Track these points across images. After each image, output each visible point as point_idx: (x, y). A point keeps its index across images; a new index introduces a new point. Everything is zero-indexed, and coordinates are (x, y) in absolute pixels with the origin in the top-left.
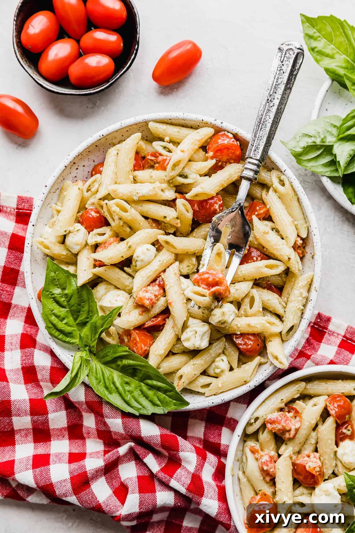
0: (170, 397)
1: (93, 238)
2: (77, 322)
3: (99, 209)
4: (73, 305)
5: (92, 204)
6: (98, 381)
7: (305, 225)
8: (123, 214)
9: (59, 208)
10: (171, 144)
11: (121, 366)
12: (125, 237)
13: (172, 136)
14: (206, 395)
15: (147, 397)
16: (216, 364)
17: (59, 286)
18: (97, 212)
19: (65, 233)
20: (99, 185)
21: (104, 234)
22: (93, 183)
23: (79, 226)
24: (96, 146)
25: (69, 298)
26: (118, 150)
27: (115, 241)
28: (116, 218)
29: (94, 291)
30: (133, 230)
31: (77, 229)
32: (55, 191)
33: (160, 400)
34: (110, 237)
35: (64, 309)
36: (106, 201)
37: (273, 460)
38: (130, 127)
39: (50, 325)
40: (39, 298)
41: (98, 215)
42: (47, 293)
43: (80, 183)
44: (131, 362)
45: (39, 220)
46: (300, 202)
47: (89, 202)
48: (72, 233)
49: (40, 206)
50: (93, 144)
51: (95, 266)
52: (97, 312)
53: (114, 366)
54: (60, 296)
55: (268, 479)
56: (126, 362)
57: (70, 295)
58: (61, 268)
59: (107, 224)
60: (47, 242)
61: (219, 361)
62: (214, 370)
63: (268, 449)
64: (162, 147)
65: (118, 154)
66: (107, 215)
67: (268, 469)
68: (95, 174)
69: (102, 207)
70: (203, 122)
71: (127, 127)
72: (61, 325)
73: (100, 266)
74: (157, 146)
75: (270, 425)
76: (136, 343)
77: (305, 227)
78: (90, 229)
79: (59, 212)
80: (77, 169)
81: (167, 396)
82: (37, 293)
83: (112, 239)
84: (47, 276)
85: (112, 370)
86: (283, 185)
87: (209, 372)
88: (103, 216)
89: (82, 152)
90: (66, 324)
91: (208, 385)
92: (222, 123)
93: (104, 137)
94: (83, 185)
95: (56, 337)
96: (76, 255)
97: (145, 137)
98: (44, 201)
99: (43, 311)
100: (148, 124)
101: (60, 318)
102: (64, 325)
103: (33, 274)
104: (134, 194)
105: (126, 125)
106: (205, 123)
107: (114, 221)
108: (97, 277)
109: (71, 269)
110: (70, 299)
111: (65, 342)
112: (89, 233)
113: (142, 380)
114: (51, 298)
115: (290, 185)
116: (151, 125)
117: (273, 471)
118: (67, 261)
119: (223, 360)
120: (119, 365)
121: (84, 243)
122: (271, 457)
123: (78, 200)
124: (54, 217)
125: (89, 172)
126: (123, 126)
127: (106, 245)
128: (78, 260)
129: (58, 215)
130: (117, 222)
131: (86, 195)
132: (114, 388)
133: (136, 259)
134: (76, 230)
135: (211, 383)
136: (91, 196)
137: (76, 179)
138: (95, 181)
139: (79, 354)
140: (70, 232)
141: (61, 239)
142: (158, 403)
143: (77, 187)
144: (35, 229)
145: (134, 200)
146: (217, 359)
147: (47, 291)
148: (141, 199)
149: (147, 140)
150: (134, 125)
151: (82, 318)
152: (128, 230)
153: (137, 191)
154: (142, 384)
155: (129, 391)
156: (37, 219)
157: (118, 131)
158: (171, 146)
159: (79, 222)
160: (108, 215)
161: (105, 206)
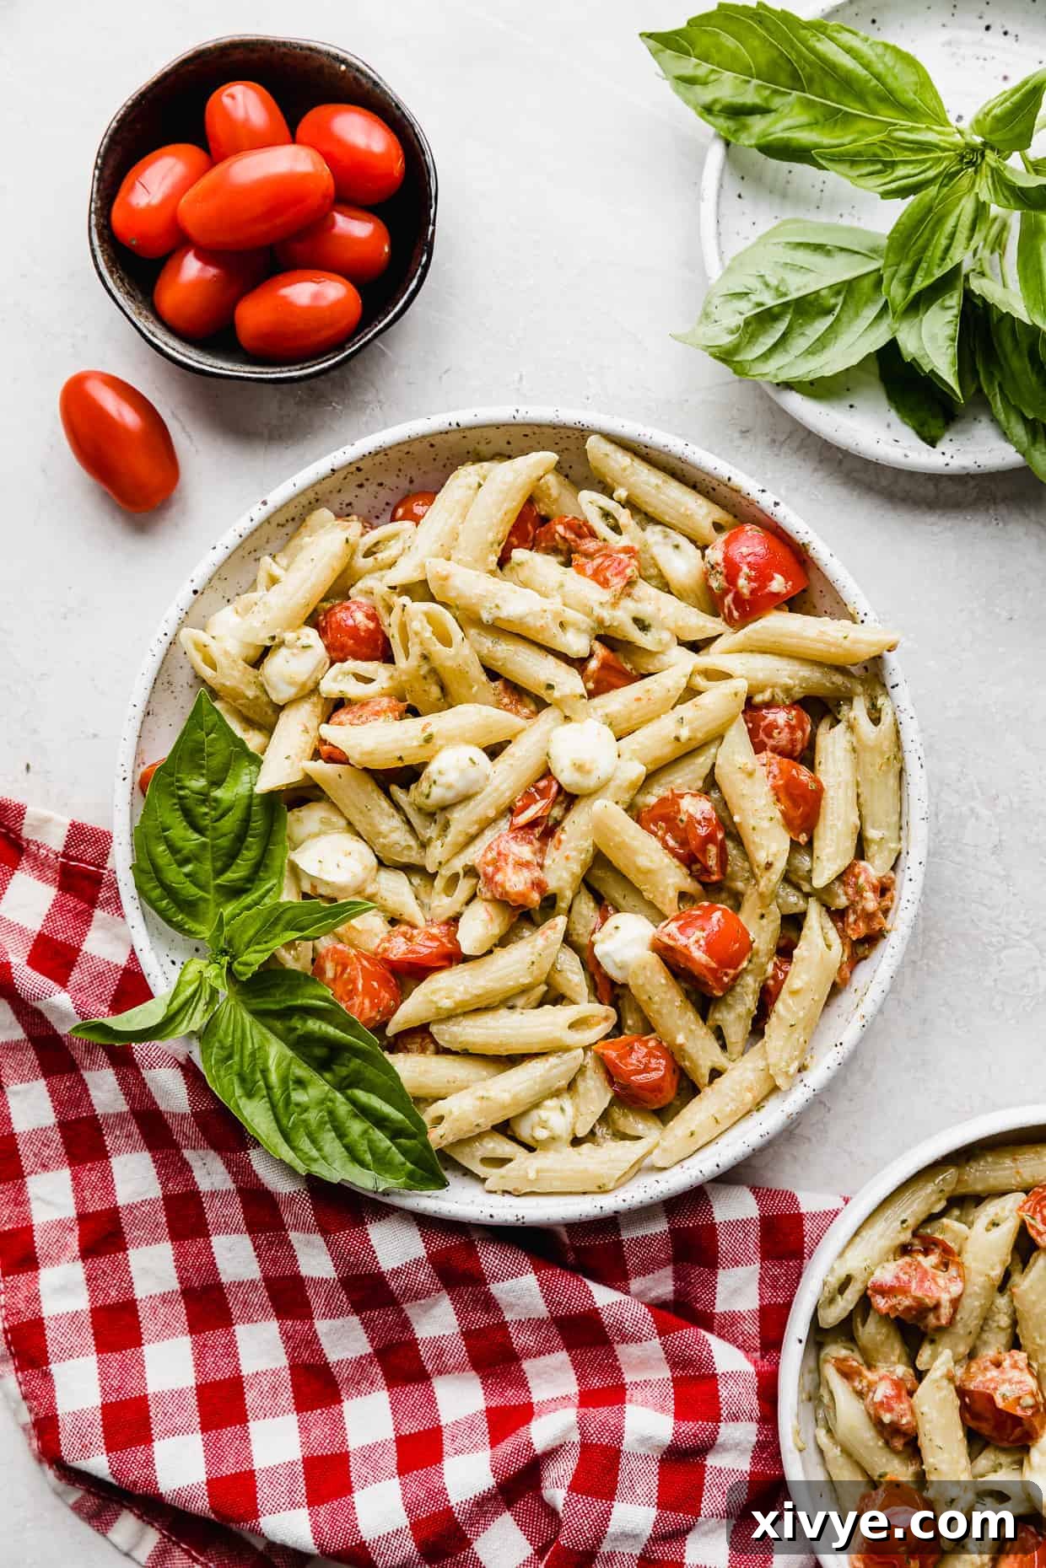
0: (404, 1152)
1: (337, 682)
2: (218, 881)
3: (382, 611)
4: (225, 835)
5: (366, 592)
6: (224, 1053)
7: (893, 845)
8: (437, 648)
9: (277, 571)
10: (627, 512)
11: (299, 1032)
12: (420, 708)
13: (637, 491)
14: (489, 1185)
15: (341, 1134)
16: (542, 1113)
17: (204, 772)
18: (373, 617)
19: (268, 643)
20: (404, 550)
21: (370, 681)
22: (390, 538)
23: (311, 635)
24: (432, 446)
25: (220, 812)
26: (484, 478)
27: (392, 710)
28: (415, 650)
29: (290, 816)
30: (447, 698)
31: (304, 641)
32: (284, 521)
33: (373, 1154)
34: (382, 695)
35: (196, 836)
36: (405, 600)
37: (904, 1393)
38: (536, 430)
39: (147, 865)
40: (143, 785)
41: (372, 625)
42: (169, 780)
43: (355, 527)
44: (331, 1030)
45: (215, 582)
46: (905, 783)
47: (360, 585)
48: (288, 647)
49: (232, 548)
50: (424, 437)
51: (316, 755)
52: (281, 873)
53: (278, 1025)
54: (198, 800)
55: (898, 1444)
56: (314, 1025)
57: (224, 805)
58: (227, 726)
59: (388, 658)
60: (215, 649)
61: (551, 1109)
62: (532, 1128)
63: (886, 1360)
64: (600, 512)
65: (480, 486)
66: (393, 633)
67: (895, 1418)
68: (403, 518)
69: (390, 609)
70: (730, 484)
71: (528, 425)
72: (175, 875)
73: (330, 759)
74: (589, 503)
75: (884, 1301)
76: (351, 991)
77: (892, 850)
78: (337, 654)
79: (274, 581)
80: (361, 486)
81: (398, 1146)
82: (143, 769)
83: (385, 702)
84: (183, 734)
85: (269, 1035)
86: (876, 721)
87: (516, 1129)
88: (383, 633)
89: (390, 448)
90: (187, 875)
91: (502, 1162)
92: (776, 504)
93: (459, 431)
94: (362, 535)
95: (151, 903)
96: (279, 709)
97: (566, 466)
98: (246, 539)
99: (141, 822)
100: (584, 439)
101: (178, 856)
102: (182, 878)
103: (150, 717)
104: (488, 605)
105: (527, 420)
106: (732, 489)
107: (407, 658)
108: (310, 783)
109: (253, 740)
110: (222, 816)
111: (169, 922)
112: (332, 664)
113: (342, 1086)
114: (173, 795)
115: (893, 729)
116: (593, 443)
117: (908, 1423)
118: (250, 714)
119: (562, 1109)
120: (295, 1029)
121: (311, 685)
122: (898, 1384)
123: (334, 570)
124: (255, 590)
125: (387, 504)
126: (520, 418)
127: (366, 711)
128: (280, 722)
129: (268, 590)
130: (414, 661)
131: (361, 562)
132: (261, 1083)
133: (435, 777)
134: (299, 643)
135: (510, 1160)
136: (371, 571)
137: (348, 510)
138: (395, 536)
139: (197, 965)
140: (282, 644)
141: (253, 654)
142: (368, 1157)
143: (344, 536)
144: (195, 602)
145: (480, 620)
146: (549, 1103)
147: (171, 775)
148: (498, 624)
149: (567, 476)
150: (549, 426)
151: (236, 876)
152: (435, 691)
153: (497, 602)
154: (339, 1095)
155: (298, 1105)
156: (210, 580)
157: (502, 428)
158: (624, 516)
159: (316, 626)
160: (397, 636)
161: (397, 611)
